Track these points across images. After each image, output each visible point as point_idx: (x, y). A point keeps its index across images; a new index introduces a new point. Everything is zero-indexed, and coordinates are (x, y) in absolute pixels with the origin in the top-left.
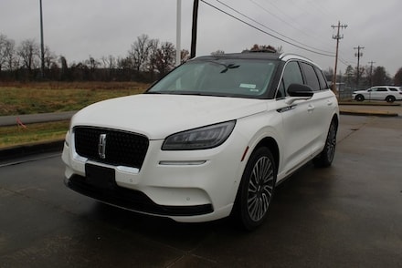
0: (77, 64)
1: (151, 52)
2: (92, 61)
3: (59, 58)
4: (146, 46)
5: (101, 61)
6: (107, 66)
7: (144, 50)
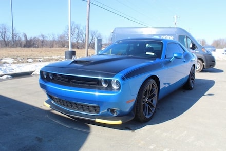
0: (33, 37)
1: (76, 31)
2: (42, 36)
3: (22, 34)
4: (73, 27)
5: (47, 36)
6: (51, 39)
7: (73, 30)
